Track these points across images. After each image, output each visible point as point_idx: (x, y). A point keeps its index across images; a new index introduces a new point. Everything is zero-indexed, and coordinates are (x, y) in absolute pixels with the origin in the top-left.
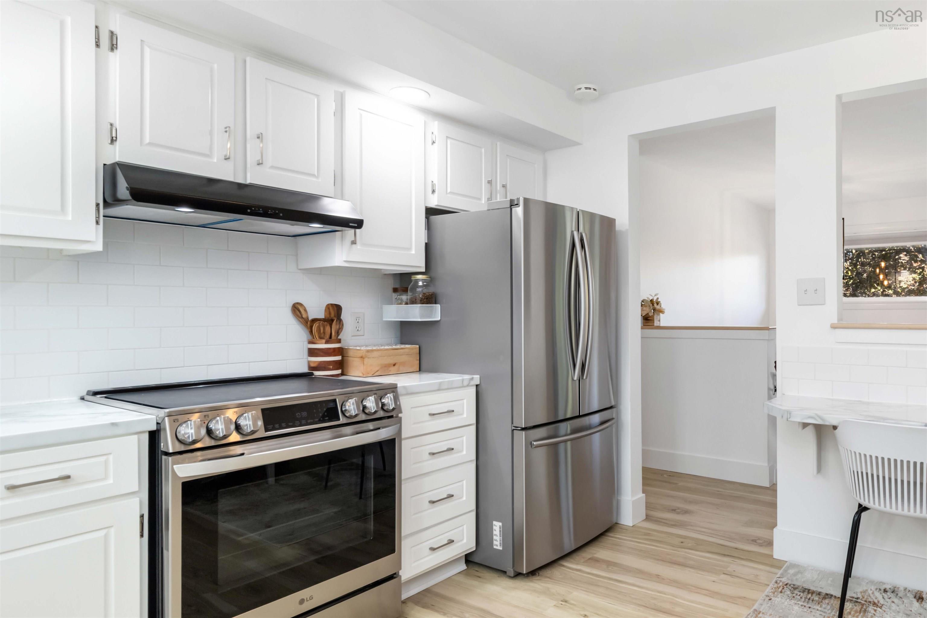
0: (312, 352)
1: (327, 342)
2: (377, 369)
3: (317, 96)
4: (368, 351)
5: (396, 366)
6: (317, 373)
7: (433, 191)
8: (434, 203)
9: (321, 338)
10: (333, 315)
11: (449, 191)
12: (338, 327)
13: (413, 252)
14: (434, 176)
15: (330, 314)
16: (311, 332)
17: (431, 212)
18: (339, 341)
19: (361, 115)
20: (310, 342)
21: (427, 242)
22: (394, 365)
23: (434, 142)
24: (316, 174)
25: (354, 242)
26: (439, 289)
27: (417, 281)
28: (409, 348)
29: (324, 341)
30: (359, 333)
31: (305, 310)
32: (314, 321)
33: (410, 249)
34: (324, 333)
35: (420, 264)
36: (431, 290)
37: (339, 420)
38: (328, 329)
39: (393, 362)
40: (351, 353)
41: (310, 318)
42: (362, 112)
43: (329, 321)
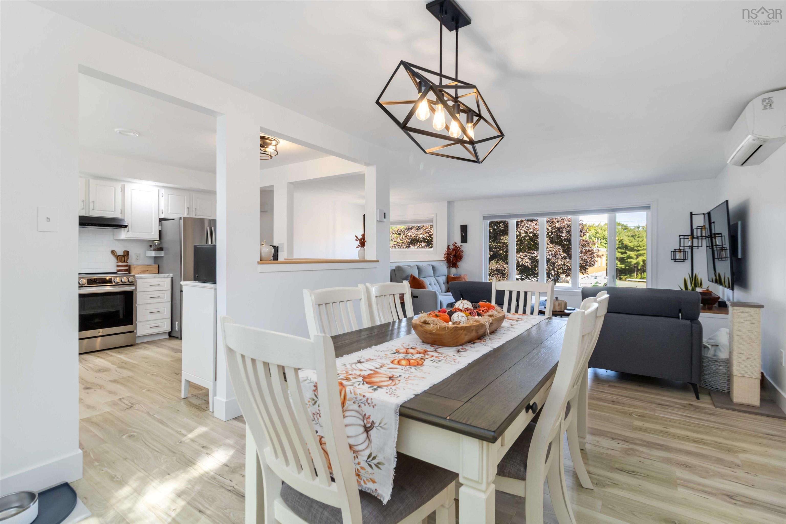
0: (118, 266)
1: (122, 263)
2: (140, 272)
3: (115, 187)
4: (136, 266)
5: (148, 271)
6: (119, 273)
7: (162, 213)
8: (162, 216)
9: (120, 261)
10: (126, 254)
11: (169, 212)
12: (127, 258)
13: (153, 234)
14: (162, 207)
15: (125, 254)
16: (117, 260)
17: (161, 220)
18: (127, 263)
19: (131, 191)
20: (117, 263)
21: (160, 230)
22: (147, 271)
23: (162, 196)
24: (114, 211)
25: (128, 231)
26: (164, 245)
27: (156, 243)
28: (154, 266)
29: (121, 262)
30: (137, 260)
31: (116, 253)
32: (119, 256)
33: (152, 232)
34: (122, 260)
35: (157, 238)
36: (160, 246)
37: (112, 283)
38: (123, 259)
39: (147, 269)
40: (132, 267)
41: (118, 255)
42: (131, 190)
43: (124, 256)
